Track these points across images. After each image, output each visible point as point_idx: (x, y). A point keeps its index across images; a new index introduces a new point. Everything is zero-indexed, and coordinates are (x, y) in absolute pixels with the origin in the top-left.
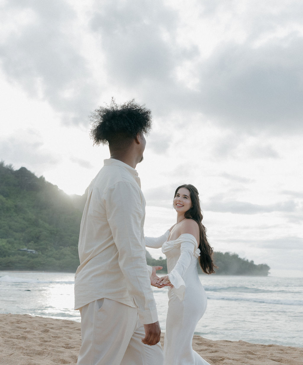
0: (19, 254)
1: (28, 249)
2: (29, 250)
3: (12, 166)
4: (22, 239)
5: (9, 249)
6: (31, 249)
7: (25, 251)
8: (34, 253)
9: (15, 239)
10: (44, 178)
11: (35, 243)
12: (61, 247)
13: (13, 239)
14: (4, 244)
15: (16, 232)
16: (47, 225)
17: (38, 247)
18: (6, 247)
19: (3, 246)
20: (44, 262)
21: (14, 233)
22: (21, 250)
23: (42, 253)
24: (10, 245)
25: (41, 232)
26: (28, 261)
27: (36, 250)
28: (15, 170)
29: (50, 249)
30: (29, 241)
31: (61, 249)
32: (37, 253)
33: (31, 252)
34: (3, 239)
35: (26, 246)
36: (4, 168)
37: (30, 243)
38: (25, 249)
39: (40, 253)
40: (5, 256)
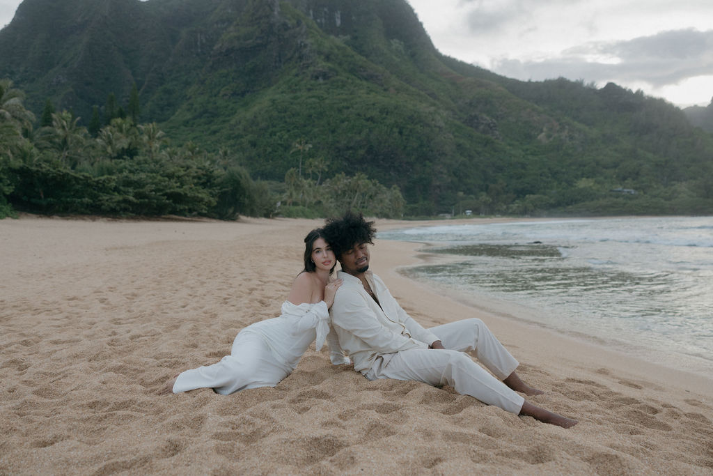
0: (611, 196)
1: (624, 188)
2: (625, 190)
3: (595, 85)
4: (615, 176)
5: (598, 191)
6: (628, 188)
7: (620, 191)
8: (633, 193)
9: (606, 178)
10: (642, 92)
11: (634, 179)
12: (673, 183)
13: (602, 178)
14: (591, 184)
15: (607, 168)
16: (650, 155)
17: (638, 186)
18: (594, 188)
19: (590, 187)
20: (648, 204)
21: (604, 170)
22: (614, 191)
23: (645, 193)
24: (599, 186)
25: (641, 165)
26: (625, 204)
27: (636, 189)
28: (599, 89)
29: (655, 186)
30: (625, 179)
31: (673, 185)
32: (637, 193)
33: (628, 192)
34: (590, 180)
35: (621, 184)
36: (584, 88)
37: (626, 181)
38: (620, 188)
39: (642, 193)
40: (593, 199)
